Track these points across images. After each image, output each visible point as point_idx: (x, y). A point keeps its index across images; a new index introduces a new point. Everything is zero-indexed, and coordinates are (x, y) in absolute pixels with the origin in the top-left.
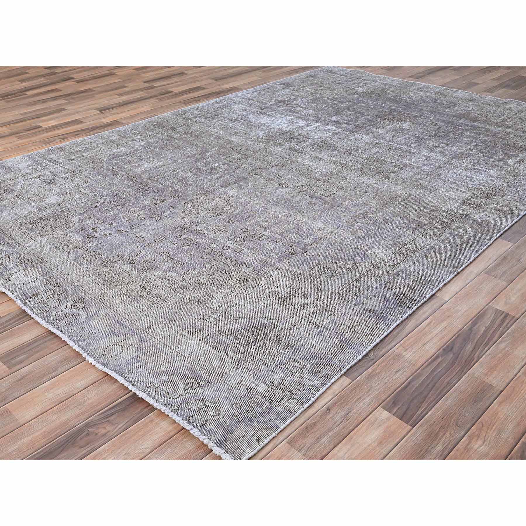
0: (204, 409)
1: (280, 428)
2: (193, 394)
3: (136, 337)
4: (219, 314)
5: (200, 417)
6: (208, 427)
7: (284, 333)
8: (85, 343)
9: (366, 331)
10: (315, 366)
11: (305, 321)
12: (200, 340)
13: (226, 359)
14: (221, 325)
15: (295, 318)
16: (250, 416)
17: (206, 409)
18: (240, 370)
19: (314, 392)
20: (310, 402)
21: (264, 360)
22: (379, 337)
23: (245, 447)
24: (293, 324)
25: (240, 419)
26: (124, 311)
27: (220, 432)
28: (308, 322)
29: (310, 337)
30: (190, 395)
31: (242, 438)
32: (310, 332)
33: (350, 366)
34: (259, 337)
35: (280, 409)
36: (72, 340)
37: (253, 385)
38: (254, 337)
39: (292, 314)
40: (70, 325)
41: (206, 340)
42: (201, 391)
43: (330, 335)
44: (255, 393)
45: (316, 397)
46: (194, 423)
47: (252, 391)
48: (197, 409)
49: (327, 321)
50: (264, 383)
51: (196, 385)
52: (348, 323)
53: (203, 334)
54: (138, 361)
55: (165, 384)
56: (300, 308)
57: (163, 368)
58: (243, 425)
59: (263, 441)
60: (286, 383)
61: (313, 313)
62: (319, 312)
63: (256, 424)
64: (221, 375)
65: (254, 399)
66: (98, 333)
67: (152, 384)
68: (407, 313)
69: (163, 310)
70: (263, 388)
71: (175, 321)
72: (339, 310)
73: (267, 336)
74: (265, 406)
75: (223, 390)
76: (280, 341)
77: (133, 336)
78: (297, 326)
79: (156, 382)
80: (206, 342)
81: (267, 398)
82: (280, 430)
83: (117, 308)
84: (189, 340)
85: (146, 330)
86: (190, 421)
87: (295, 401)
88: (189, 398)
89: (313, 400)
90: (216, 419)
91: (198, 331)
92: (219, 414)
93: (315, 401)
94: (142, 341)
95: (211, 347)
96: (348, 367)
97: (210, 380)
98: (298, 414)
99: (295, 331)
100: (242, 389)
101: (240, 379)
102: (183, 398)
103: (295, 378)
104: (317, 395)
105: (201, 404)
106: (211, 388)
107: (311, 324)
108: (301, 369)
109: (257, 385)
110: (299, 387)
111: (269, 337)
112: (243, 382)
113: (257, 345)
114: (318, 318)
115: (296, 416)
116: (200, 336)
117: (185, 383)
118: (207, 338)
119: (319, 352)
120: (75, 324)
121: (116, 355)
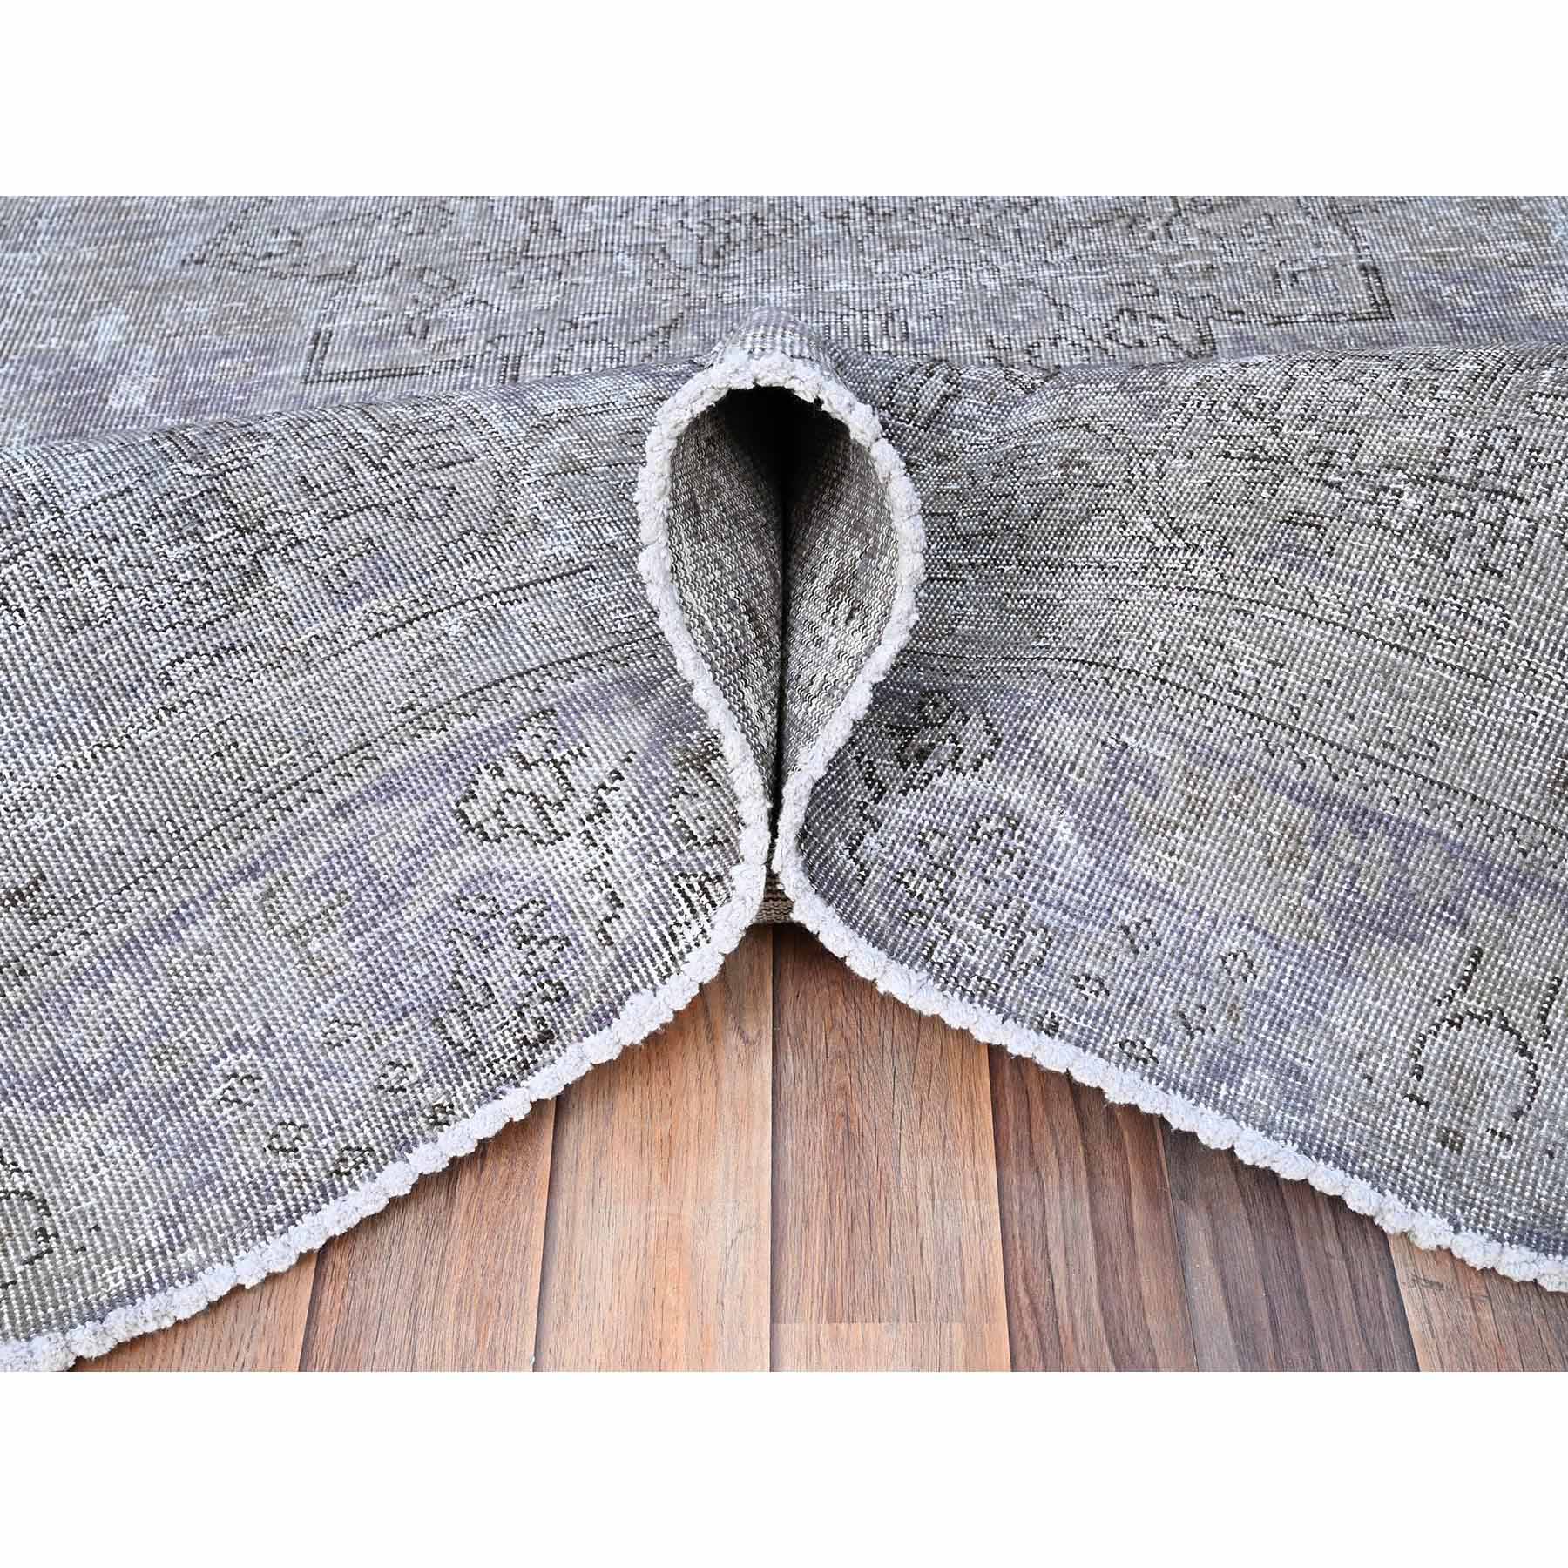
8: (1264, 1077)
40: (1034, 940)
77: (1509, 901)
120: (1053, 917)
121: (1518, 1114)
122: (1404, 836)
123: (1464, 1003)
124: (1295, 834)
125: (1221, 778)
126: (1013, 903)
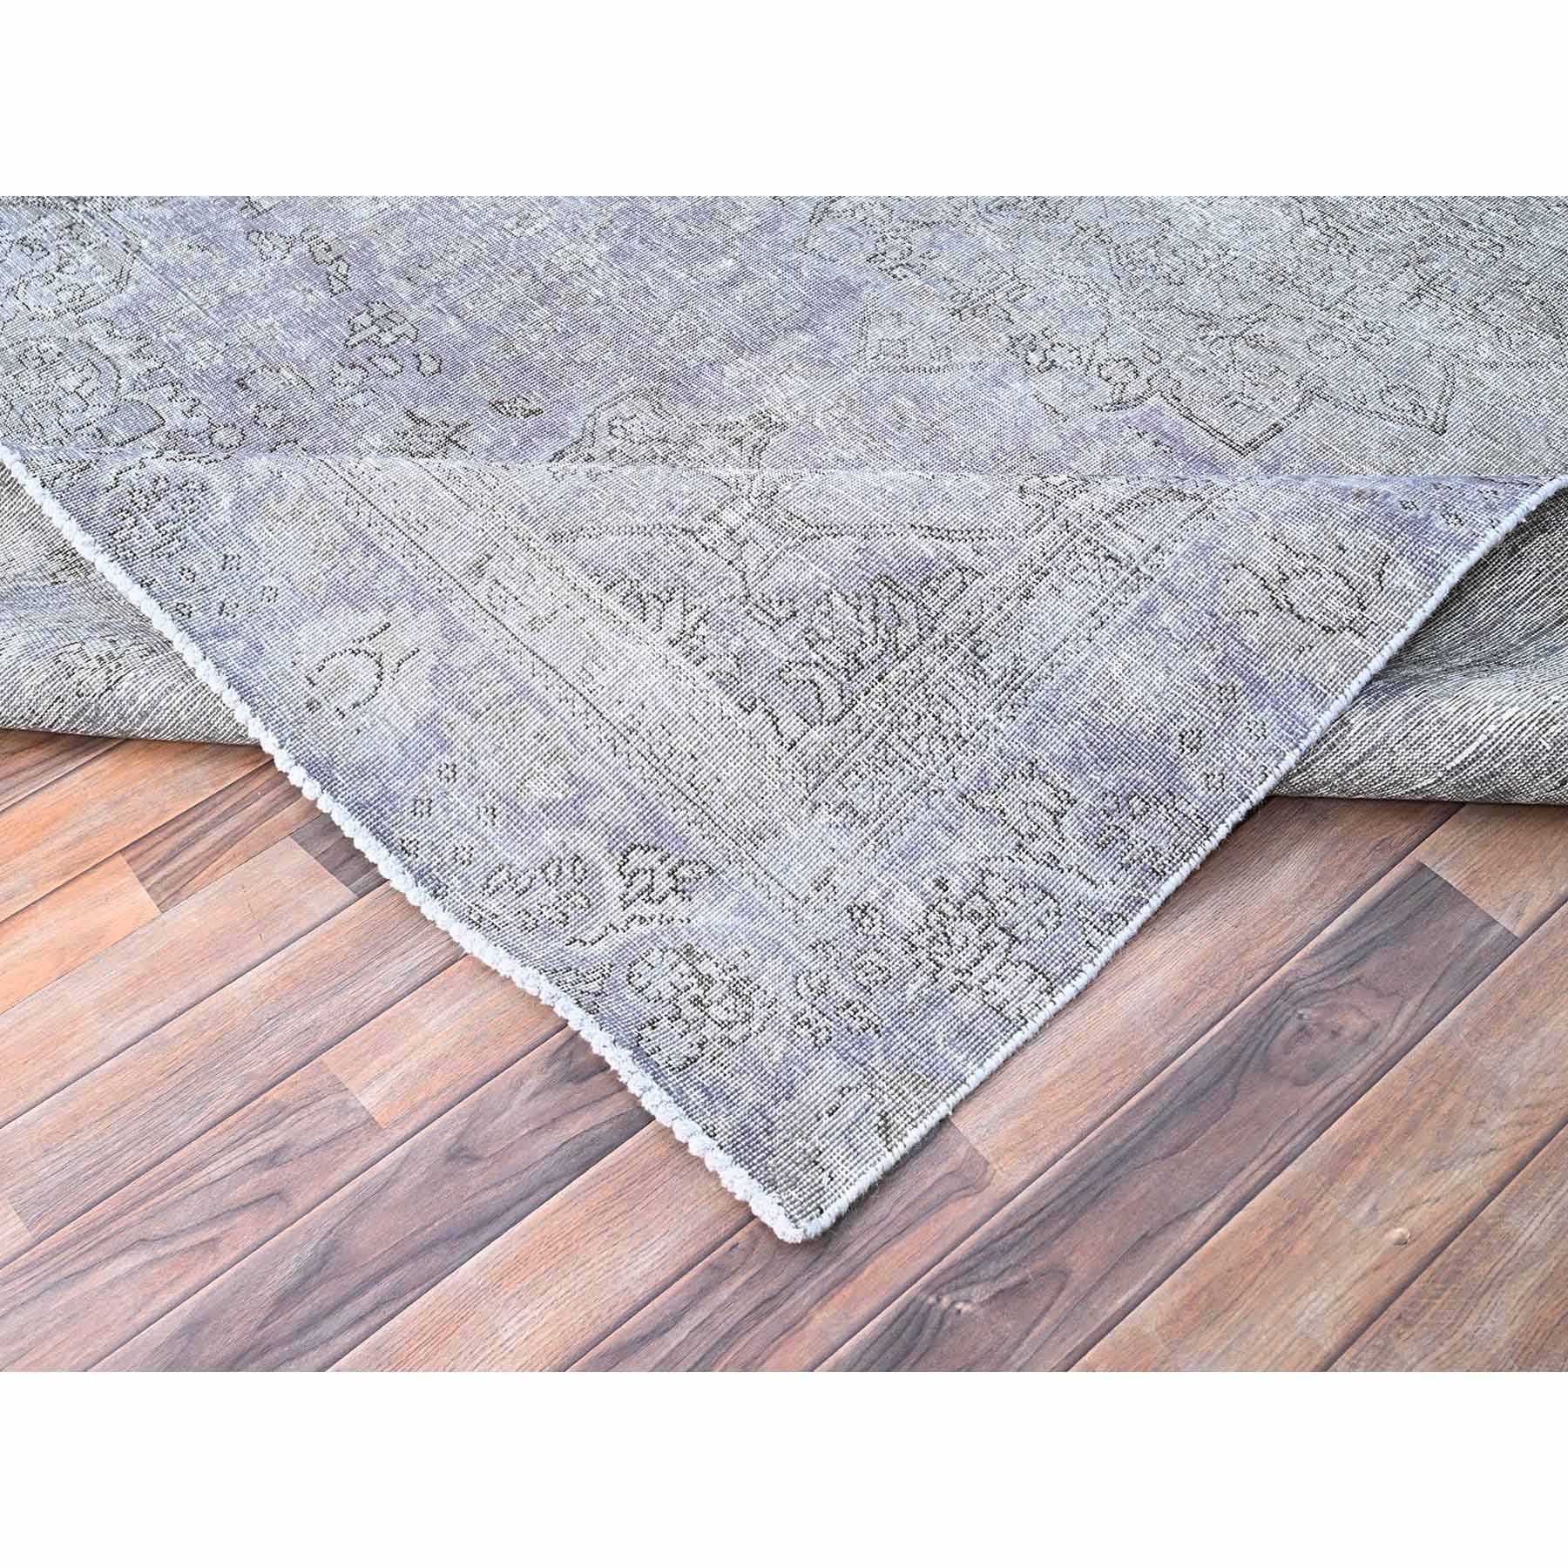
0: (693, 991)
1: (964, 1082)
2: (655, 924)
3: (429, 614)
4: (747, 508)
5: (680, 1026)
6: (707, 1071)
7: (998, 617)
8: (241, 644)
9: (1333, 604)
10: (1110, 803)
11: (1088, 548)
12: (672, 643)
13: (773, 749)
14: (752, 564)
15: (1045, 535)
16: (856, 1025)
17: (701, 993)
18: (823, 816)
19: (1096, 937)
20: (1081, 981)
21: (917, 762)
22: (1386, 639)
23: (835, 1156)
24: (1039, 561)
25: (823, 1036)
26: (379, 475)
27: (750, 1097)
28: (1100, 553)
29: (1102, 636)
30: (644, 930)
31: (826, 1119)
32: (1104, 611)
33: (1244, 807)
34: (901, 632)
35: (968, 1004)
36: (192, 634)
37: (873, 894)
38: (881, 632)
39: (1035, 512)
40: (176, 544)
41: (695, 642)
42: (683, 910)
43: (1185, 630)
44: (877, 930)
45: (1100, 960)
46: (655, 1057)
47: (866, 921)
48: (668, 992)
49: (1178, 548)
50: (913, 886)
51: (663, 883)
52: (1265, 558)
53: (685, 612)
54: (445, 745)
55: (552, 871)
56: (1068, 486)
57: (538, 790)
58: (831, 1063)
59: (902, 1135)
60: (995, 887)
61: (1120, 509)
62: (1149, 502)
63: (877, 1062)
64: (756, 837)
65: (873, 956)
66: (285, 593)
67: (503, 875)
68: (1515, 504)
69: (530, 478)
70: (907, 909)
71: (576, 533)
72: (1231, 494)
73: (933, 629)
74: (914, 987)
75: (763, 912)
76: (981, 658)
77: (418, 609)
78: (1054, 576)
79: (520, 862)
80: (696, 656)
81: (923, 955)
82: (963, 1090)
83: (353, 464)
84: (630, 637)
85: (465, 582)
86: (643, 1044)
87: (1025, 972)
88: (641, 938)
89: (1090, 970)
90: (734, 1036)
91: (665, 596)
92: (748, 1017)
93: (1099, 974)
94: (454, 634)
95: (712, 682)
96: (1235, 816)
97: (715, 860)
98: (1032, 1027)
99: (1043, 607)
100: (830, 909)
101: (826, 860)
102: (618, 938)
103: (1030, 867)
104: (1107, 953)
105: (684, 967)
106: (720, 897)
107: (1111, 563)
108: (1057, 816)
109: (887, 895)
110: (1041, 908)
111: (938, 638)
112: (836, 878)
113: (893, 674)
114: (1142, 532)
115: (1025, 1037)
116: (673, 620)
117: (627, 870)
118: (702, 631)
119: (1135, 724)
120: (194, 537)
121: (356, 705)
122: (386, 562)
123: (366, 645)
124: (334, 543)
125: (314, 507)
126: (179, 523)
